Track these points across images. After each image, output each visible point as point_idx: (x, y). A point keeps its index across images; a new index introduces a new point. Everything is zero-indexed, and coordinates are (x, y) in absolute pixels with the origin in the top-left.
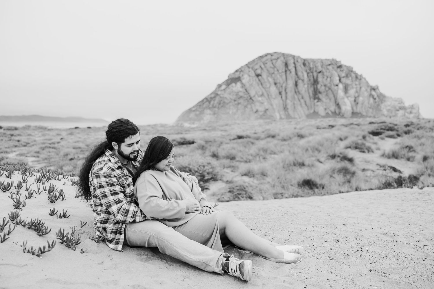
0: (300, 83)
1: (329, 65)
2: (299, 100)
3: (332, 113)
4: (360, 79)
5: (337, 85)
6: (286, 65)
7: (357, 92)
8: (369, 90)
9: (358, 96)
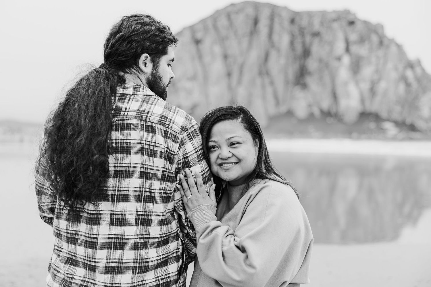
0: (273, 55)
1: (335, 20)
2: (263, 87)
3: (322, 112)
4: (388, 47)
5: (339, 59)
6: (256, 22)
7: (377, 71)
8: (401, 67)
9: (379, 80)
